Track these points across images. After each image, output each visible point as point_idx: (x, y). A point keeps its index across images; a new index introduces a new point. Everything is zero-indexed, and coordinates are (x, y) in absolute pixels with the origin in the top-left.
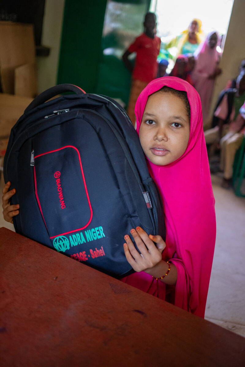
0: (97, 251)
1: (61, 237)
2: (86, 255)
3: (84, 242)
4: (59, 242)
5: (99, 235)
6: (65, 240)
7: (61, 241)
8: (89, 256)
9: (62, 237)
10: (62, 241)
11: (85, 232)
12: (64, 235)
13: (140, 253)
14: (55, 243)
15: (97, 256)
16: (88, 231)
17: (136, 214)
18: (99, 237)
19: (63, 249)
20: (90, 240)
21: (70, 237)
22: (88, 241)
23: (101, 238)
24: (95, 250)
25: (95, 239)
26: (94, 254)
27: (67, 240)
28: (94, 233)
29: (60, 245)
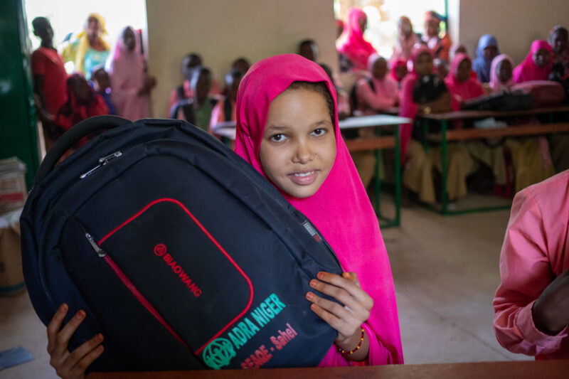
0: (283, 333)
1: (213, 342)
2: (266, 351)
3: (256, 331)
4: (213, 353)
5: (276, 307)
6: (224, 343)
7: (216, 350)
8: (272, 349)
9: (217, 342)
10: (219, 348)
11: (253, 314)
12: (218, 337)
13: (343, 305)
14: (208, 357)
15: (284, 343)
16: (256, 311)
17: (308, 258)
18: (277, 311)
19: (226, 361)
20: (265, 323)
21: (230, 334)
22: (262, 325)
23: (282, 311)
24: (279, 334)
25: (272, 316)
26: (279, 341)
27: (226, 342)
28: (266, 308)
29: (217, 358)
